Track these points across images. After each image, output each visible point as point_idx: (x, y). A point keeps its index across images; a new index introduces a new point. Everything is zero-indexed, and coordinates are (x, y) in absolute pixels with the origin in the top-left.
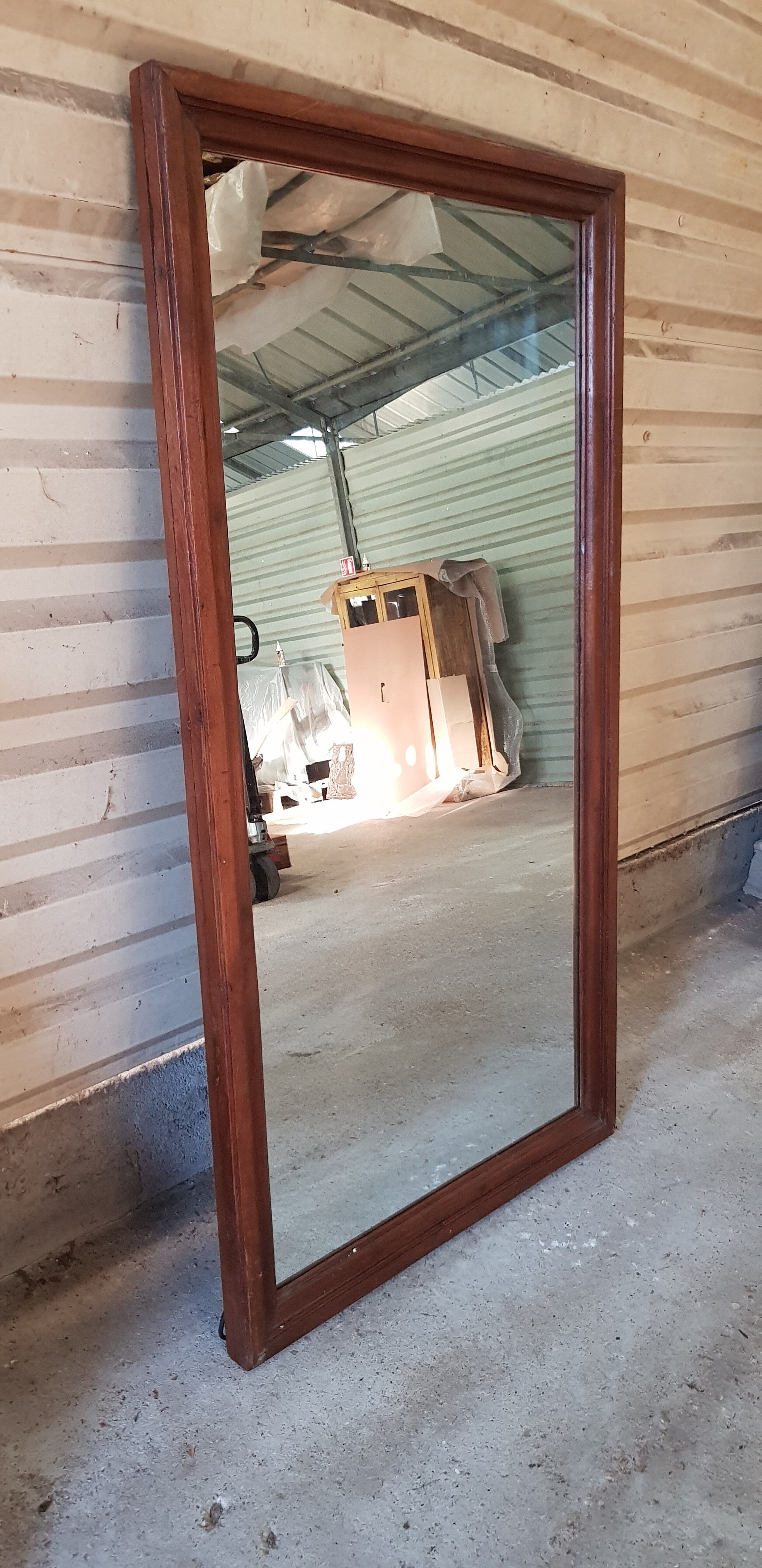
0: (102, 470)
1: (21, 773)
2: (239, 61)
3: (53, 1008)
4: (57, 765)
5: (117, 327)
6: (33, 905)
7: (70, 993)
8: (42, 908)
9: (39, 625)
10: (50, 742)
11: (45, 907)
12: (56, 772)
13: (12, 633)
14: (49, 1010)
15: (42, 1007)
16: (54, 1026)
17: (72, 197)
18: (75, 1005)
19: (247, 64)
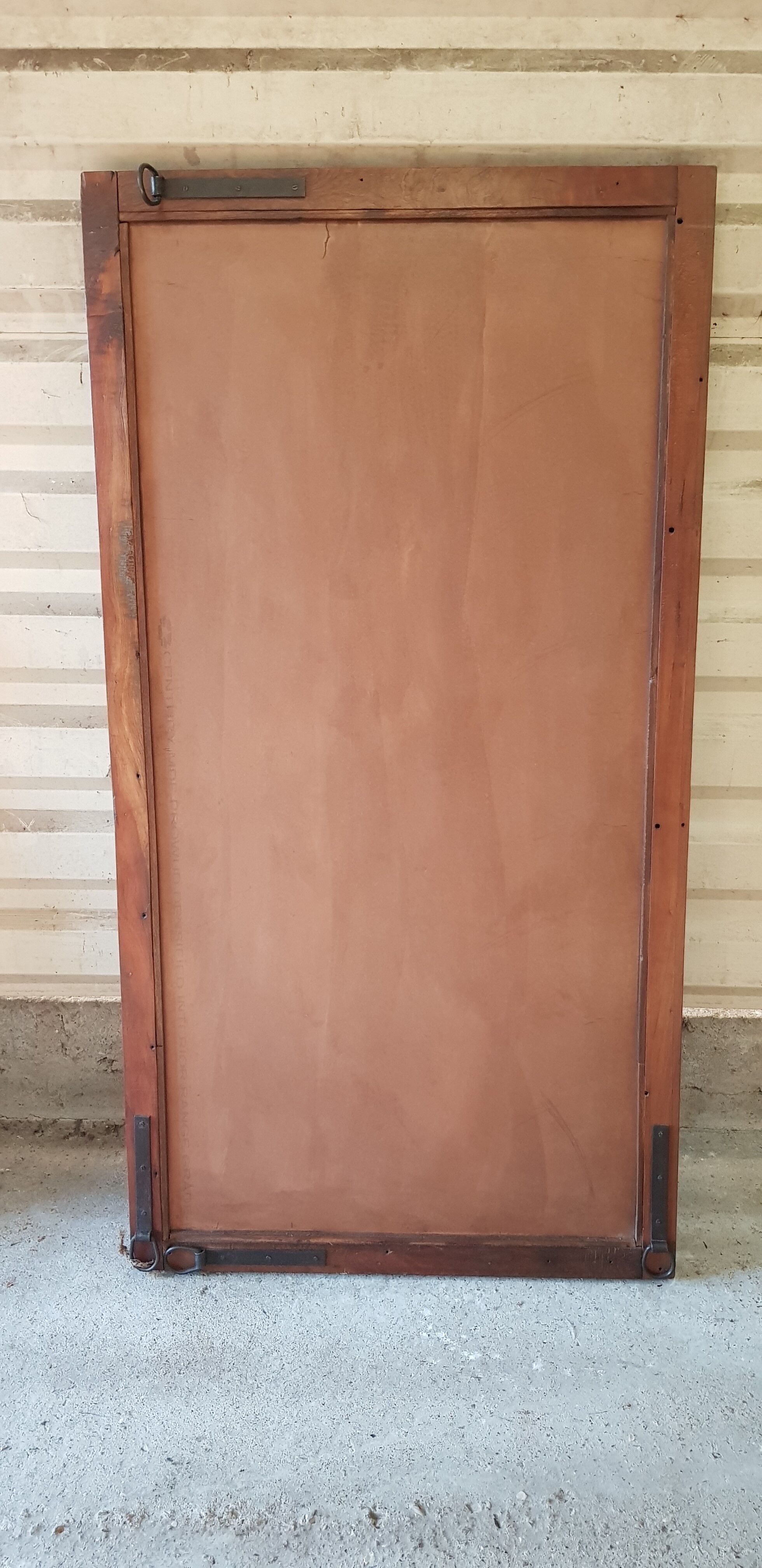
0: (79, 496)
1: (32, 724)
2: (185, 148)
3: (85, 918)
4: (64, 724)
5: (81, 382)
6: (51, 829)
7: (103, 911)
8: (58, 833)
9: (35, 612)
10: (66, 706)
11: (60, 833)
12: (61, 729)
13: (12, 616)
14: (81, 918)
15: (76, 914)
16: (80, 931)
17: (29, 287)
18: (103, 922)
19: (194, 149)
